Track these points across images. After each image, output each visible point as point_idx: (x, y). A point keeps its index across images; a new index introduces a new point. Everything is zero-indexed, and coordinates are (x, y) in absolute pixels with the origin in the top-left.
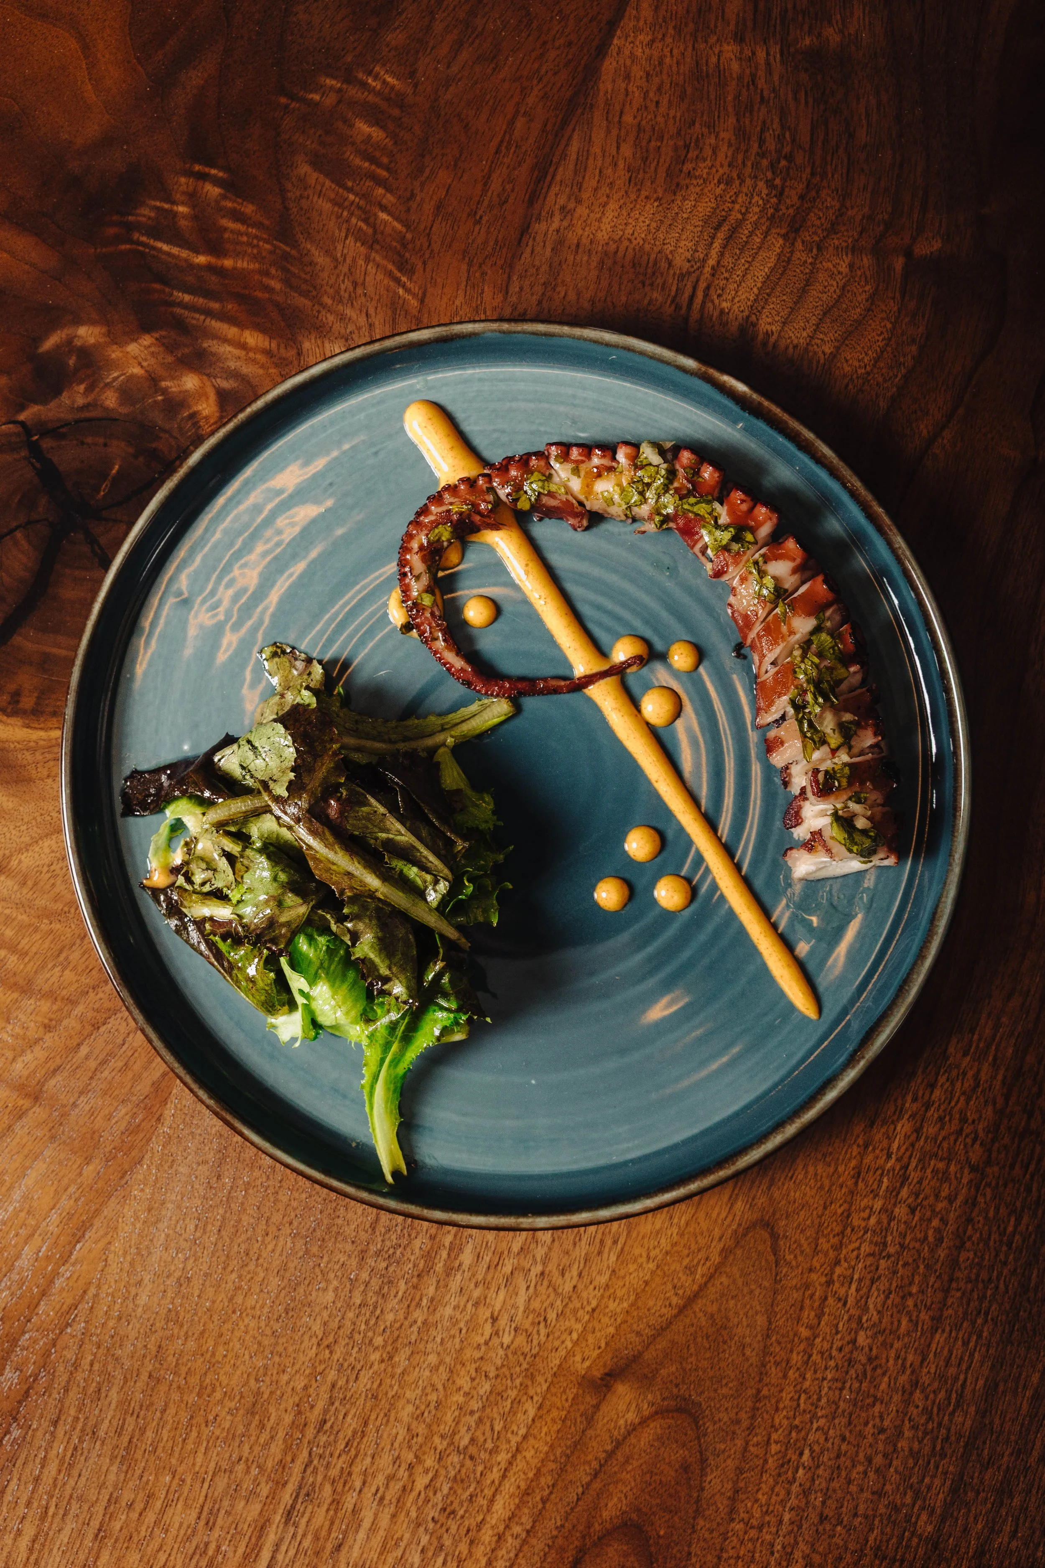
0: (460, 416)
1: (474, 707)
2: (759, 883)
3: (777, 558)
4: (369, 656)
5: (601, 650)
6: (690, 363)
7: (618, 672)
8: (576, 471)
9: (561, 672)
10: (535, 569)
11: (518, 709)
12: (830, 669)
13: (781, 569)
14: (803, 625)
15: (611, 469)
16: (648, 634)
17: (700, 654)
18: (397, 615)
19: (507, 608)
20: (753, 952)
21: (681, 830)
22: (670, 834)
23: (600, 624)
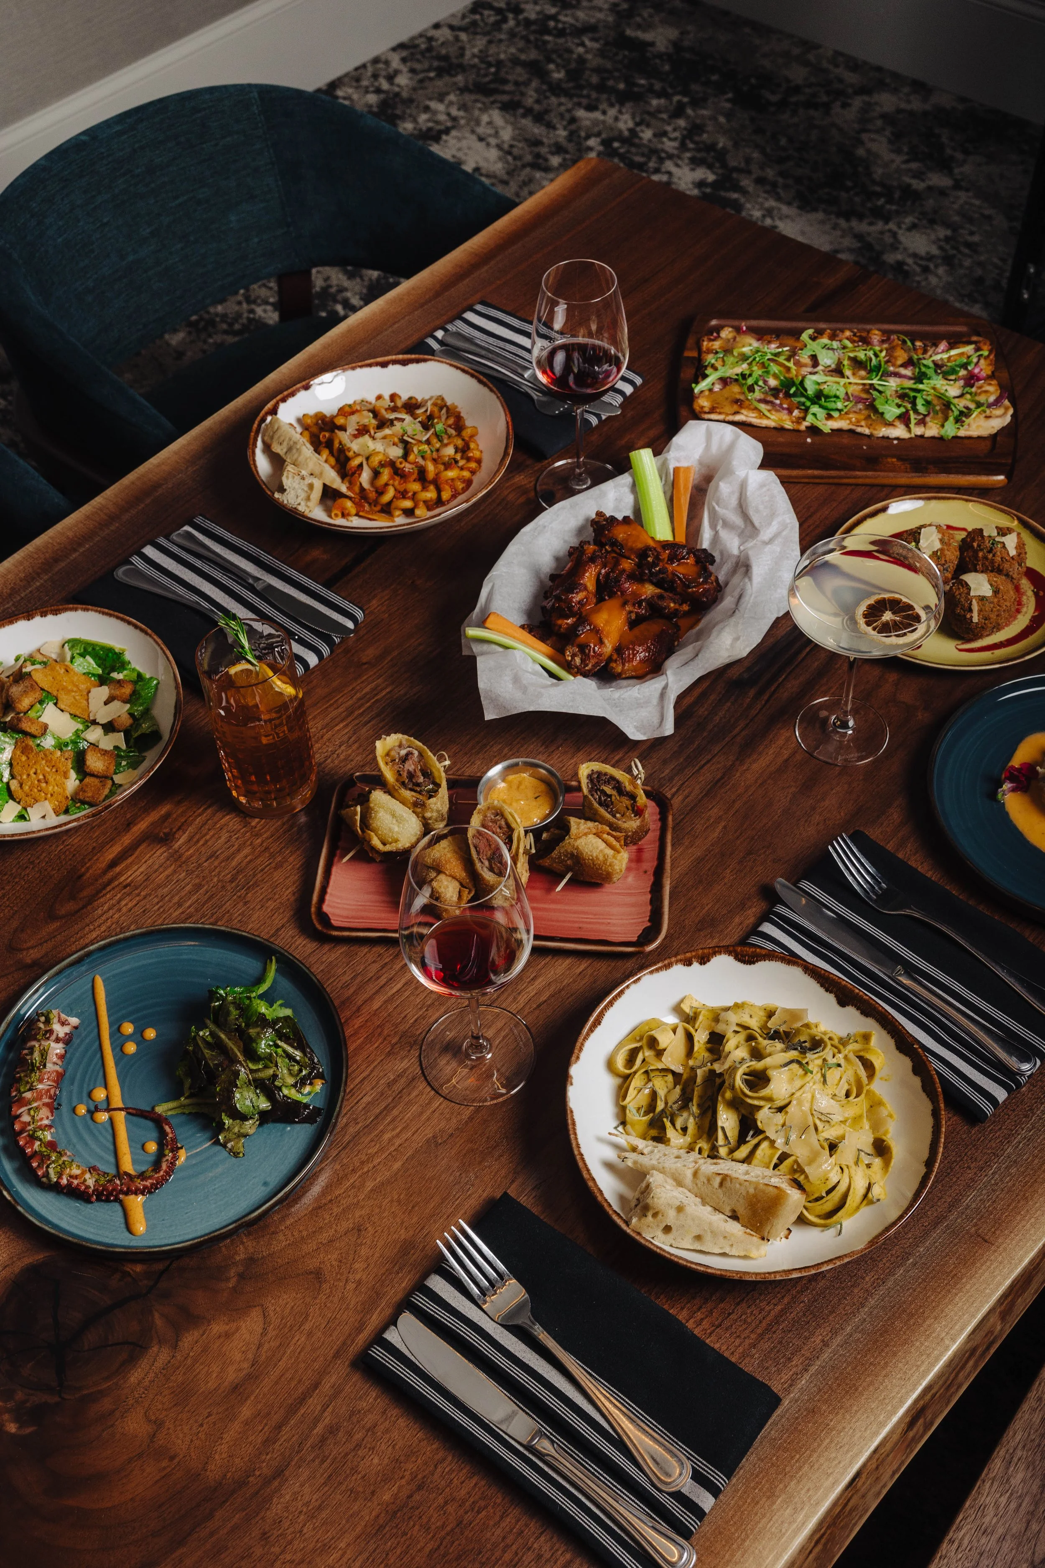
0: (123, 1226)
1: (170, 1113)
2: (95, 1024)
3: (25, 1123)
4: (201, 1144)
5: (111, 1119)
6: (19, 1208)
7: (108, 1110)
8: (85, 1180)
9: (130, 1117)
10: (120, 1155)
11: (153, 1108)
12: (26, 1076)
13: (26, 1118)
14: (28, 1095)
15: (71, 1176)
16: (90, 1122)
17: (74, 1110)
18: (183, 1155)
19: (139, 1146)
20: (108, 1003)
21: (113, 1050)
22: (118, 1049)
23: (107, 1131)
